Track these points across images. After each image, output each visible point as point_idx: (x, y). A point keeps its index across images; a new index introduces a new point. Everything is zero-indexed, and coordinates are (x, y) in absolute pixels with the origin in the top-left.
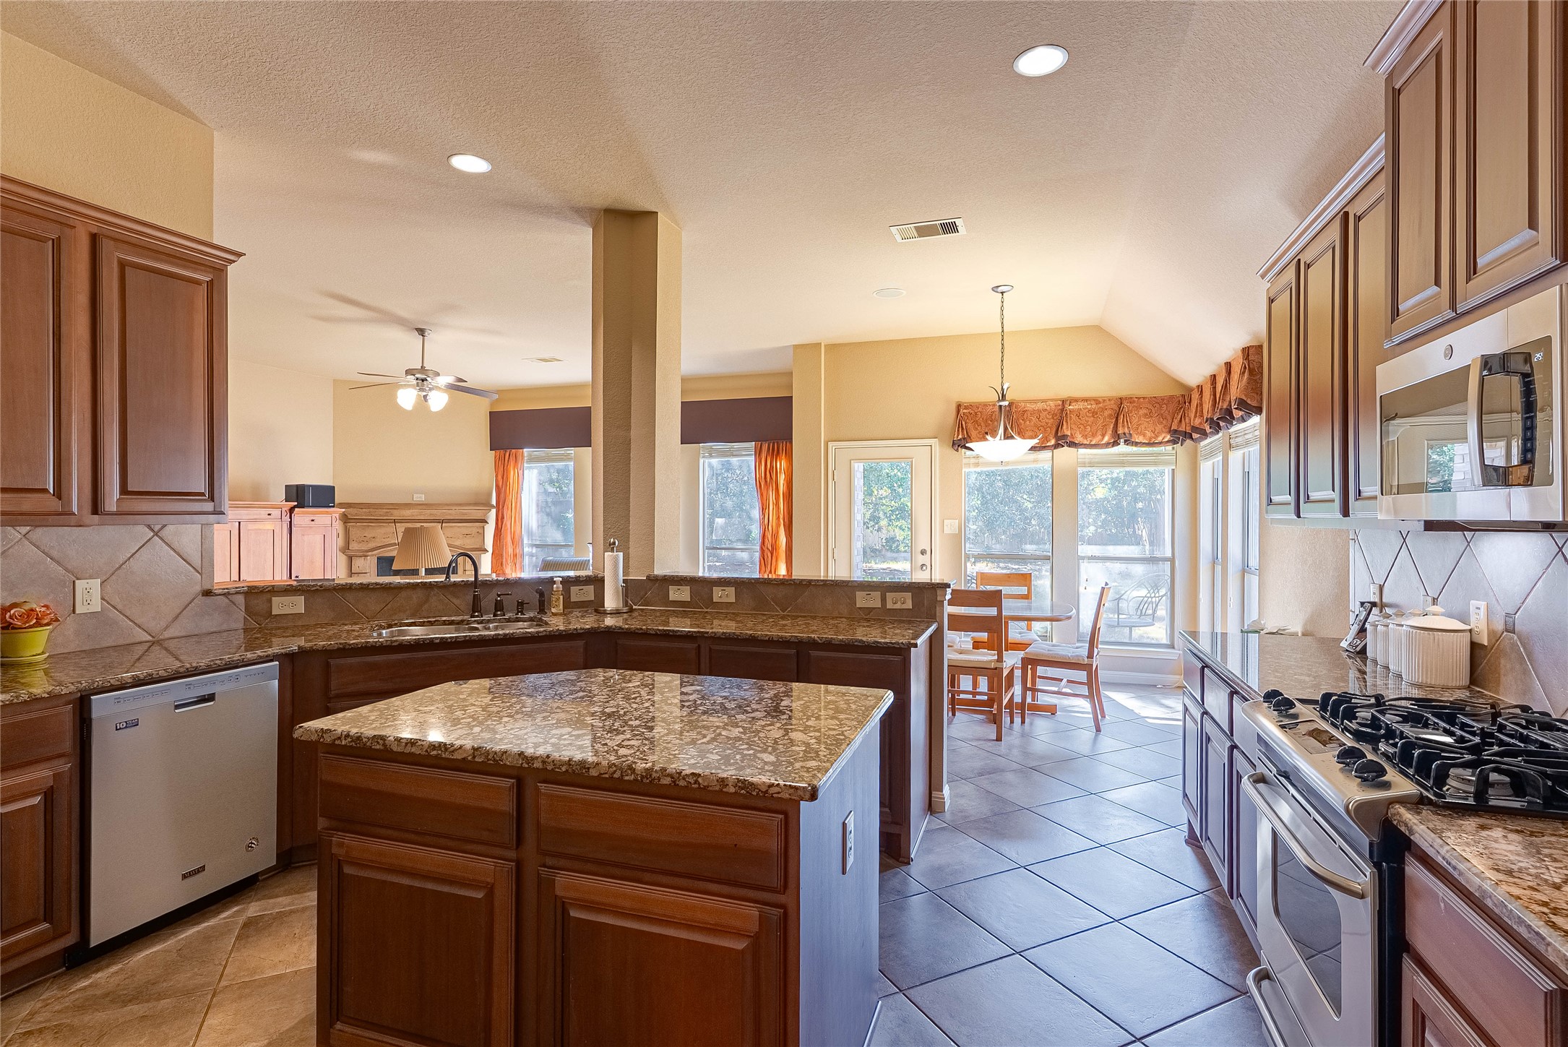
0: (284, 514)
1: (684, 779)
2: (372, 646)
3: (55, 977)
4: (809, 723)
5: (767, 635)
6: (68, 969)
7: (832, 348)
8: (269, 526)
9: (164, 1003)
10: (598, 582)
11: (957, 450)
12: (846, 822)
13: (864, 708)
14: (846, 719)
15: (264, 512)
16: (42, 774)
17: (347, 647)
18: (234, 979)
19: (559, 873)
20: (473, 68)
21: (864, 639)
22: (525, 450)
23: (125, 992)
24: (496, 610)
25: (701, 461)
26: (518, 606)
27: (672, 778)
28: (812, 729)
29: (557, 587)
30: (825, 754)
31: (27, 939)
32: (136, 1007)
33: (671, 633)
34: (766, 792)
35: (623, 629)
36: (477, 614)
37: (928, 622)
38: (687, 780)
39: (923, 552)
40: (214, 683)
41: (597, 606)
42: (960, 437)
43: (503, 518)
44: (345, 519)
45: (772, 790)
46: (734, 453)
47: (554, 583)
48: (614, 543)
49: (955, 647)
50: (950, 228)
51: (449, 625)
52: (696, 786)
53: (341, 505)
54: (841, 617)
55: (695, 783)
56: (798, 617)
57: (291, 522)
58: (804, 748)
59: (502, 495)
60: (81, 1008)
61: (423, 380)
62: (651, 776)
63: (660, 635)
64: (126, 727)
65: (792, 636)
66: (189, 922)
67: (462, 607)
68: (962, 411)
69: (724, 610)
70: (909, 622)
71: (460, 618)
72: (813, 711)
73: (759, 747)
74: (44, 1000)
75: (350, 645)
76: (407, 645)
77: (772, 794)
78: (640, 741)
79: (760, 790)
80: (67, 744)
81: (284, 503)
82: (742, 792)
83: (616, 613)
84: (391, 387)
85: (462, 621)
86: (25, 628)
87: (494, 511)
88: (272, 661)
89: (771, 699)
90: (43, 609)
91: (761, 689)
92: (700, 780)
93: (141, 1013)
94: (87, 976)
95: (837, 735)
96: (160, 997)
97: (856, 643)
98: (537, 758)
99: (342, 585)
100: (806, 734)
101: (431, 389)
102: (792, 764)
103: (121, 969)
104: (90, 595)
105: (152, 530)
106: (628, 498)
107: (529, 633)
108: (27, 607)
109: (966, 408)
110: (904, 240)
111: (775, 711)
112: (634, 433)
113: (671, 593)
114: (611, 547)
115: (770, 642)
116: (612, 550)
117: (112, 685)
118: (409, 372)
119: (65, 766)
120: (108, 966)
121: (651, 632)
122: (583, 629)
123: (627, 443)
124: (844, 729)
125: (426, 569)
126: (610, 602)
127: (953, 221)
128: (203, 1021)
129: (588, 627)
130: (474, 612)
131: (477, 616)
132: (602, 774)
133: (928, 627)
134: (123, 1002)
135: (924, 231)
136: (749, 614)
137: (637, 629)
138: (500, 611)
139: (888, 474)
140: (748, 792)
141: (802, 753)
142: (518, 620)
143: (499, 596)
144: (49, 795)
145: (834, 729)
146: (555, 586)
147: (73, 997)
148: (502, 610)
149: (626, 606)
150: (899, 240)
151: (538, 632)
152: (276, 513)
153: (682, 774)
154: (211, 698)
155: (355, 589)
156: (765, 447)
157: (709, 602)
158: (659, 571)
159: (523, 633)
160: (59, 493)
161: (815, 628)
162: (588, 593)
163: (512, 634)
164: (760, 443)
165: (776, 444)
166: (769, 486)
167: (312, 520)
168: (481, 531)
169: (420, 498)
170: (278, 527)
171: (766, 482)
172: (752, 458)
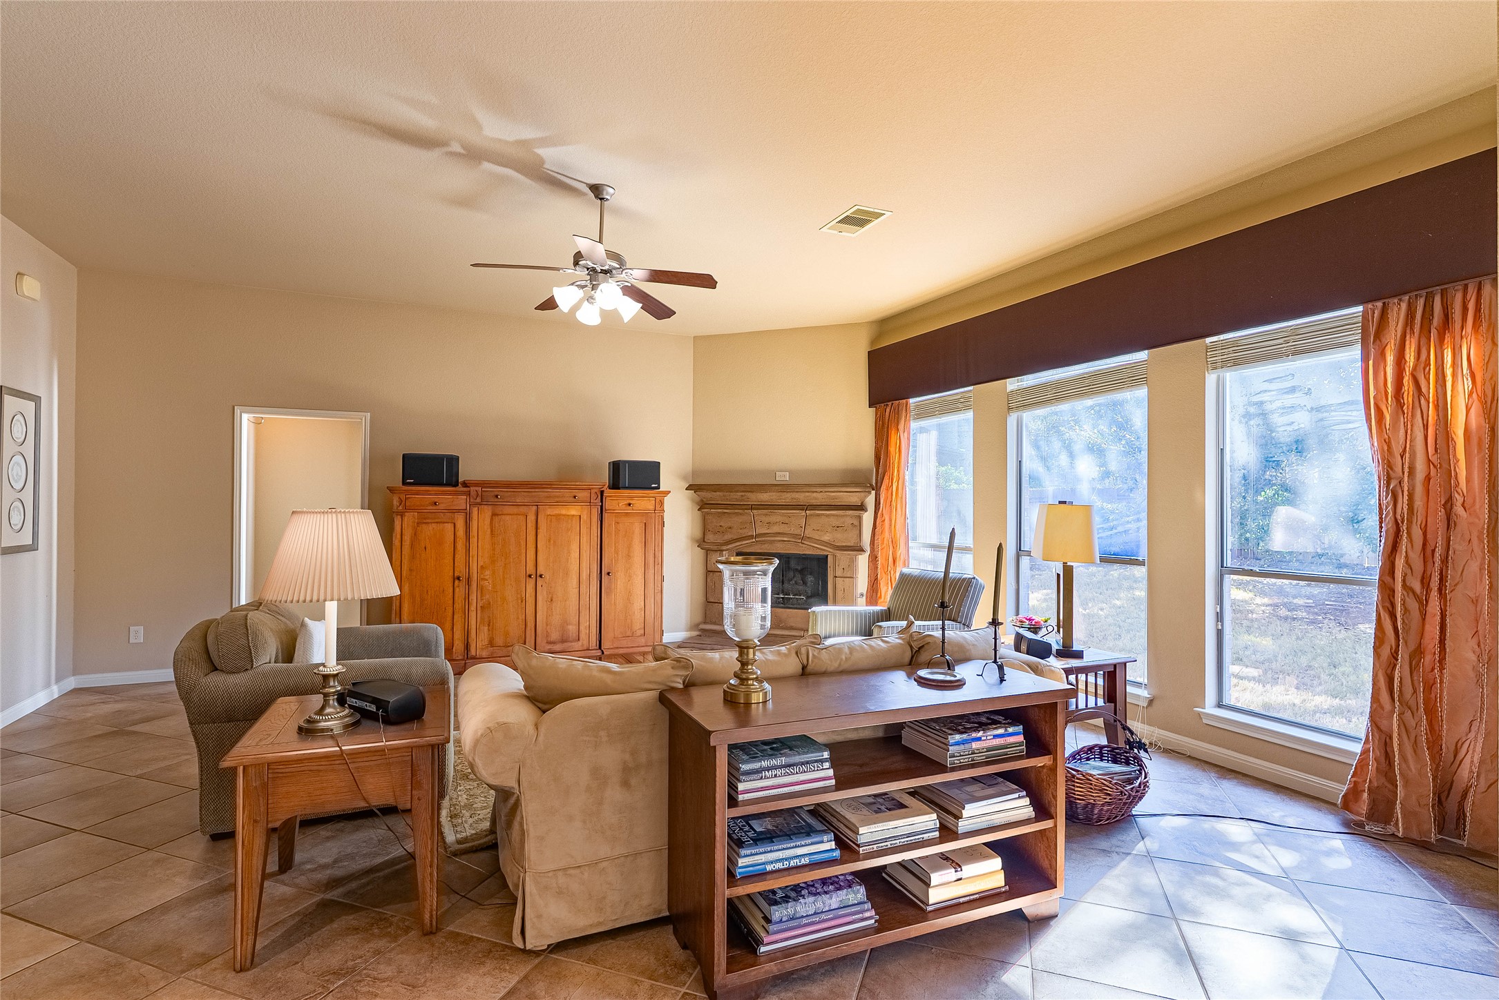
0: (593, 496)
8: (574, 512)
15: (568, 494)
22: (912, 401)
43: (883, 502)
44: (702, 504)
57: (602, 507)
87: (873, 493)
152: (584, 495)
156: (1399, 310)
164: (1379, 304)
165: (1438, 300)
166: (1413, 416)
167: (630, 505)
168: (856, 523)
169: (784, 477)
170: (585, 512)
171: (1399, 404)
172: (1356, 352)
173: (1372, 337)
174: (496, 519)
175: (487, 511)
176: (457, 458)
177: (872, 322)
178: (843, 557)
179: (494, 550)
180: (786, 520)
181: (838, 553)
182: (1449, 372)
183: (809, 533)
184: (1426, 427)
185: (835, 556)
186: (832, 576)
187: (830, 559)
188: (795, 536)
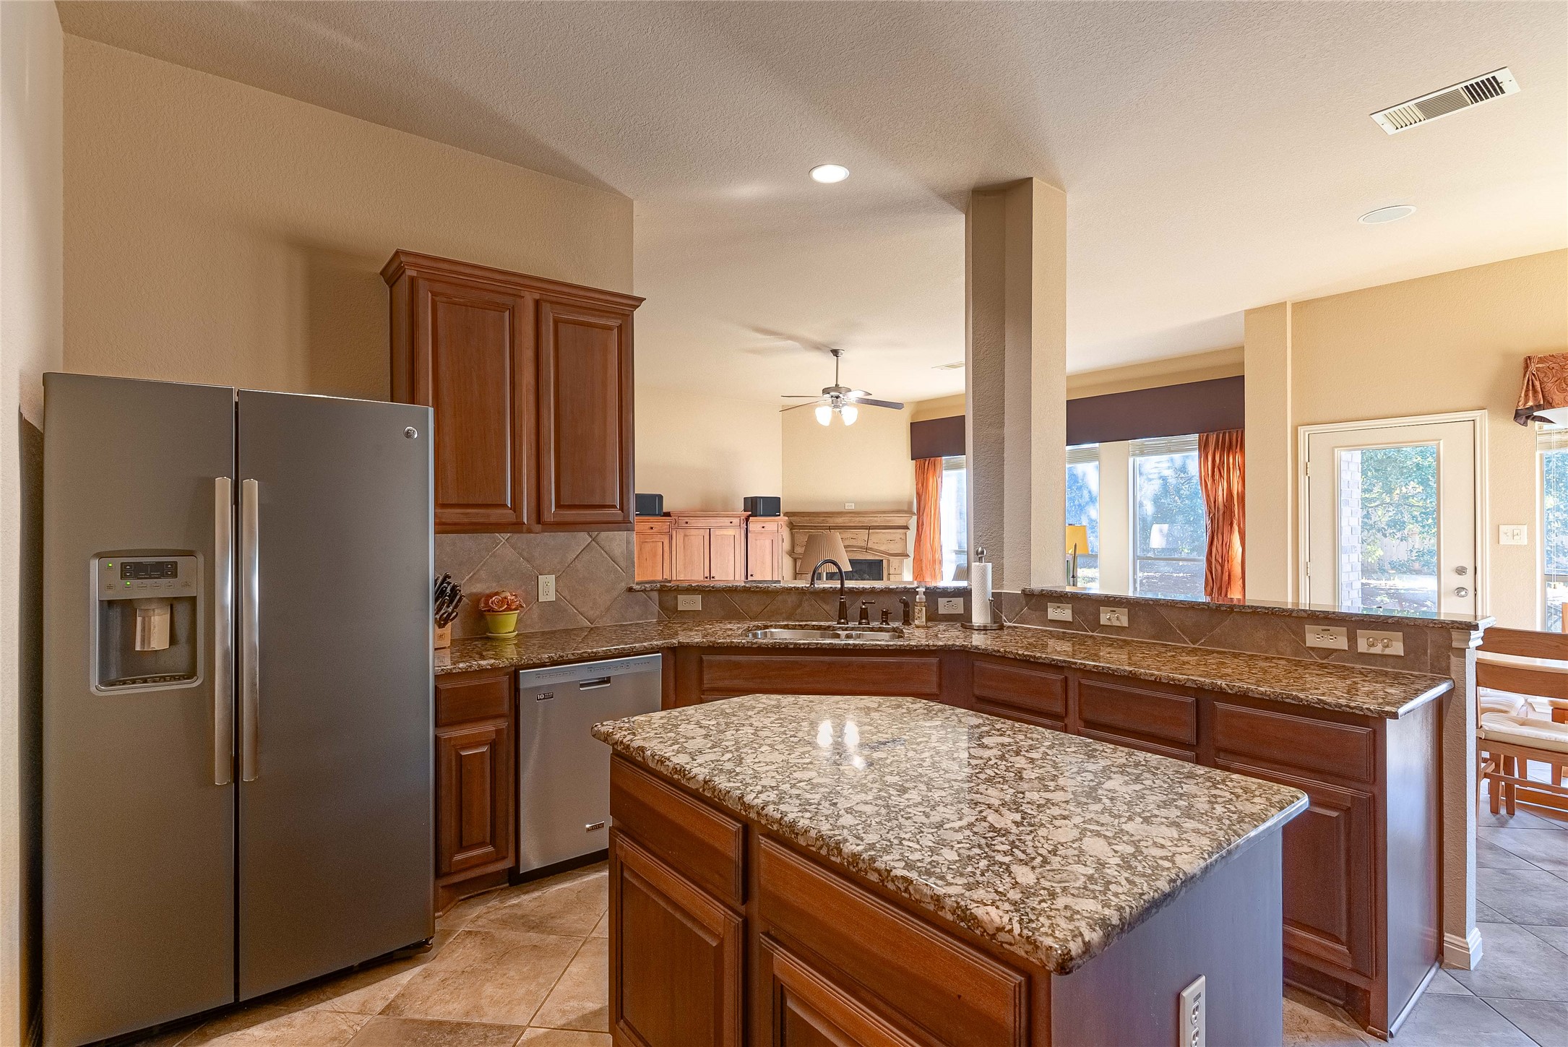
0: (742, 522)
1: (893, 881)
2: (736, 646)
3: (502, 890)
4: (1129, 827)
5: (1152, 675)
6: (511, 885)
7: (1302, 307)
8: (731, 532)
9: (553, 938)
10: (965, 594)
11: (1525, 424)
12: (1185, 994)
13: (1235, 816)
14: (1194, 831)
15: (727, 521)
16: (488, 728)
17: (716, 645)
18: (601, 933)
19: (777, 949)
20: (804, 69)
21: (1302, 695)
22: (943, 458)
23: (533, 919)
24: (861, 619)
25: (1131, 460)
26: (882, 615)
27: (880, 875)
28: (1125, 838)
29: (920, 597)
30: (1120, 890)
31: (478, 856)
32: (534, 935)
33: (1032, 660)
34: (993, 936)
35: (979, 649)
36: (843, 621)
37: (1433, 679)
38: (897, 883)
39: (1461, 571)
40: (610, 668)
41: (963, 620)
42: (1530, 403)
43: (923, 524)
44: (792, 526)
45: (1002, 937)
46: (1172, 449)
47: (917, 593)
48: (982, 552)
49: (1513, 714)
50: (1486, 89)
51: (817, 629)
52: (906, 895)
53: (786, 514)
54: (1279, 659)
55: (905, 891)
56: (1213, 652)
57: (747, 529)
58: (1091, 871)
59: (922, 503)
60: (504, 923)
61: (837, 397)
62: (857, 864)
63: (1020, 660)
64: (544, 699)
65: (1188, 680)
66: (595, 867)
67: (831, 613)
68: (1533, 368)
69: (1114, 635)
70: (1396, 676)
71: (827, 624)
72: (1147, 805)
73: (1024, 852)
74: (489, 907)
75: (718, 643)
76: (765, 648)
77: (1002, 942)
78: (877, 808)
79: (985, 931)
80: (506, 707)
81: (743, 512)
82: (962, 924)
83: (984, 629)
84: (810, 407)
85: (829, 627)
86: (501, 611)
87: (915, 518)
88: (658, 652)
89: (1095, 774)
90: (513, 597)
91: (1091, 755)
92: (911, 888)
93: (534, 943)
94: (518, 896)
95: (1161, 858)
96: (552, 931)
97: (1287, 700)
98: (753, 806)
99: (730, 587)
100: (1110, 844)
101: (844, 405)
102: (1053, 895)
103: (540, 897)
104: (548, 588)
105: (591, 536)
106: (1002, 503)
107: (879, 645)
108: (503, 595)
109: (1541, 360)
110: (1400, 130)
111: (1088, 795)
112: (1009, 430)
113: (1050, 610)
114: (980, 556)
115: (1157, 684)
116: (980, 560)
117: (534, 663)
118: (826, 391)
119: (503, 724)
120: (533, 891)
121: (1009, 656)
122: (936, 646)
123: (1001, 441)
124: (1179, 850)
125: (827, 573)
126: (979, 616)
127: (1489, 76)
128: (568, 967)
129: (941, 643)
130: (840, 619)
131: (843, 623)
132: (809, 845)
133: (1430, 687)
134: (529, 927)
135: (1433, 108)
136: (1146, 643)
137: (995, 651)
138: (865, 619)
139: (1418, 464)
140: (969, 927)
141: (1083, 879)
142: (881, 630)
143: (864, 604)
144: (493, 745)
145: (1163, 847)
146: (918, 596)
147: (504, 911)
148: (866, 618)
149: (995, 623)
150: (1389, 129)
151: (887, 646)
152: (736, 521)
153: (892, 874)
154: (607, 680)
155: (740, 591)
156: (1213, 438)
157: (1096, 625)
158: (1037, 585)
159: (873, 645)
160: (516, 507)
161: (1229, 671)
162: (957, 606)
163: (862, 645)
164: (1206, 434)
165: (1227, 435)
166: (1219, 485)
167: (763, 527)
168: (903, 537)
169: (850, 507)
170: (738, 532)
171: (1214, 480)
172: (1196, 453)
173: (1204, 447)
174: (686, 538)
175: (681, 533)
176: (661, 497)
177: (912, 402)
178: (894, 561)
179: (685, 559)
180: (855, 536)
181: (891, 558)
182: (1231, 466)
183: (870, 545)
184: (1223, 490)
185: (889, 561)
186: (887, 574)
187: (885, 563)
188: (861, 547)
